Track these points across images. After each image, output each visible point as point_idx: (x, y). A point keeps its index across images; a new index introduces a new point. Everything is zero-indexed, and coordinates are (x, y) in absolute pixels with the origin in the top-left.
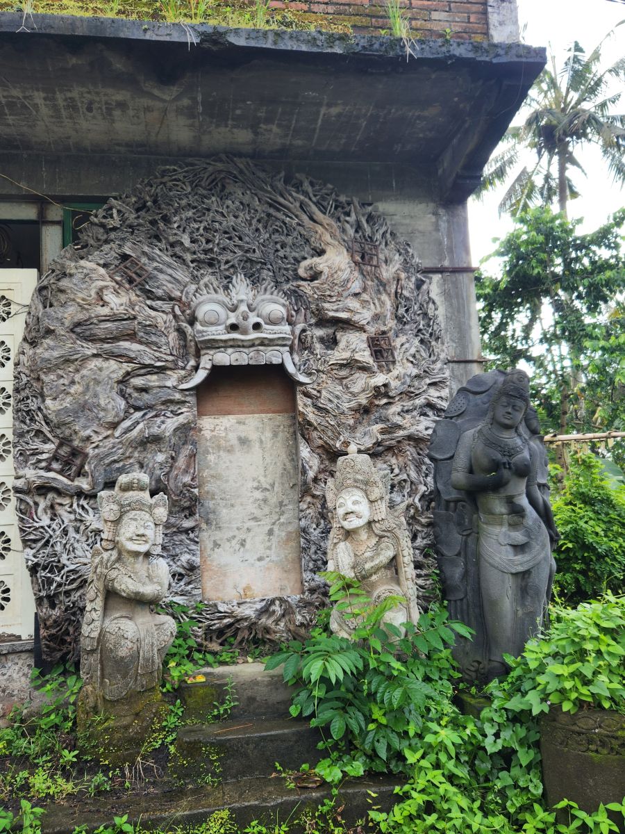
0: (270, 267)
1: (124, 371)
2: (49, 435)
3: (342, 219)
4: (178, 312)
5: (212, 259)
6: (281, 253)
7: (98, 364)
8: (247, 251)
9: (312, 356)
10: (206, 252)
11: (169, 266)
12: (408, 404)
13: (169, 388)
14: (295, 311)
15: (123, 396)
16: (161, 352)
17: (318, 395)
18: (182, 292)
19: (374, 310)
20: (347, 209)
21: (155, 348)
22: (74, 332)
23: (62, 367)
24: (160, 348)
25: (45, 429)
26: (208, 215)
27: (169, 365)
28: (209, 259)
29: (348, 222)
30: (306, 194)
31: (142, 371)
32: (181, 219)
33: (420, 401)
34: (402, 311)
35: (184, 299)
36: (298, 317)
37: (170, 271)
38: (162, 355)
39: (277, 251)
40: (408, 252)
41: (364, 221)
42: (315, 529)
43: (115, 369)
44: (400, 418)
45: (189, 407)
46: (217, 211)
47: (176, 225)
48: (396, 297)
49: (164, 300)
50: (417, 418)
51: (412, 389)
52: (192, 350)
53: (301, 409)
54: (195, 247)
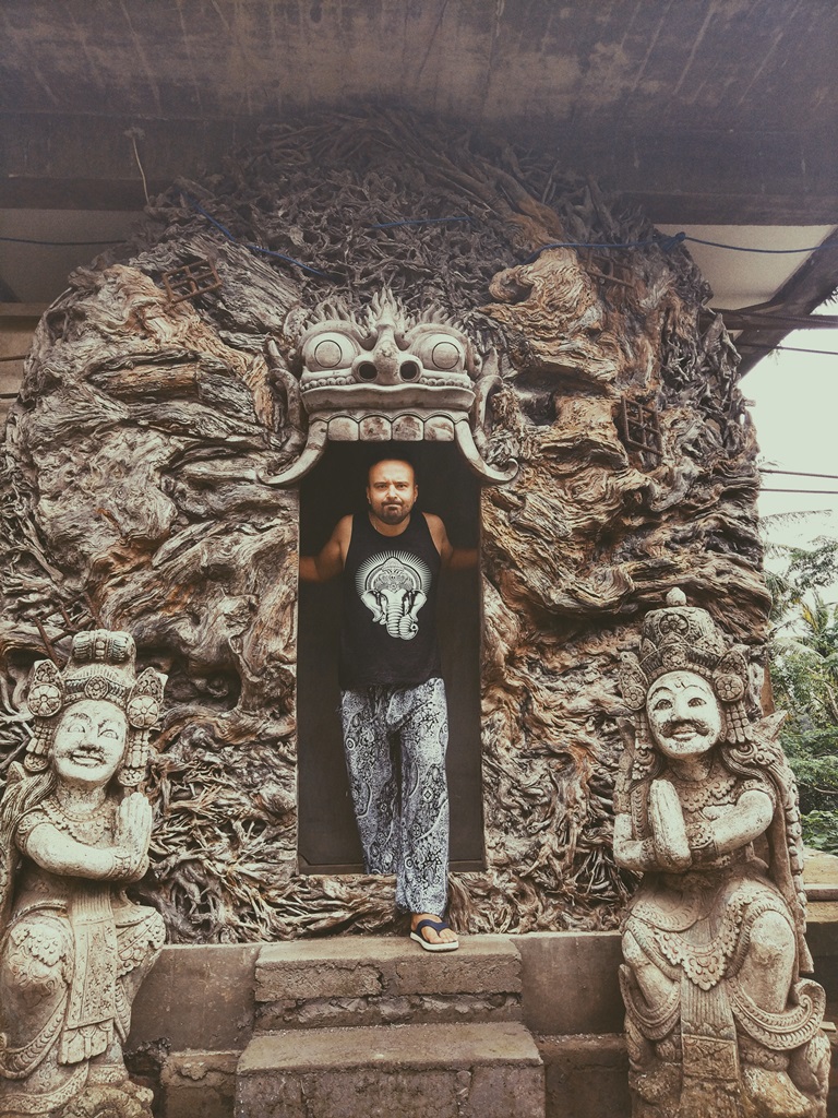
0: (440, 280)
1: (172, 450)
2: (44, 563)
3: (568, 209)
4: (275, 352)
5: (340, 268)
6: (460, 261)
7: (128, 437)
8: (402, 256)
9: (510, 434)
10: (330, 256)
11: (264, 276)
12: (684, 529)
13: (251, 482)
14: (481, 354)
15: (170, 495)
16: (239, 419)
17: (519, 503)
18: (283, 318)
19: (624, 362)
20: (579, 193)
21: (231, 413)
22: (91, 382)
23: (69, 443)
24: (238, 411)
25: (37, 551)
26: (338, 196)
27: (254, 442)
28: (336, 269)
29: (578, 214)
30: (507, 167)
31: (205, 452)
32: (291, 203)
33: (704, 525)
34: (674, 363)
35: (287, 330)
36: (487, 365)
37: (263, 283)
38: (241, 424)
39: (453, 257)
40: (686, 265)
41: (606, 211)
42: (508, 749)
43: (157, 447)
44: (670, 553)
45: (284, 517)
46: (353, 191)
47: (281, 213)
48: (664, 341)
49: (251, 331)
50: (701, 554)
51: (692, 502)
52: (295, 418)
53: (487, 527)
54: (311, 248)
